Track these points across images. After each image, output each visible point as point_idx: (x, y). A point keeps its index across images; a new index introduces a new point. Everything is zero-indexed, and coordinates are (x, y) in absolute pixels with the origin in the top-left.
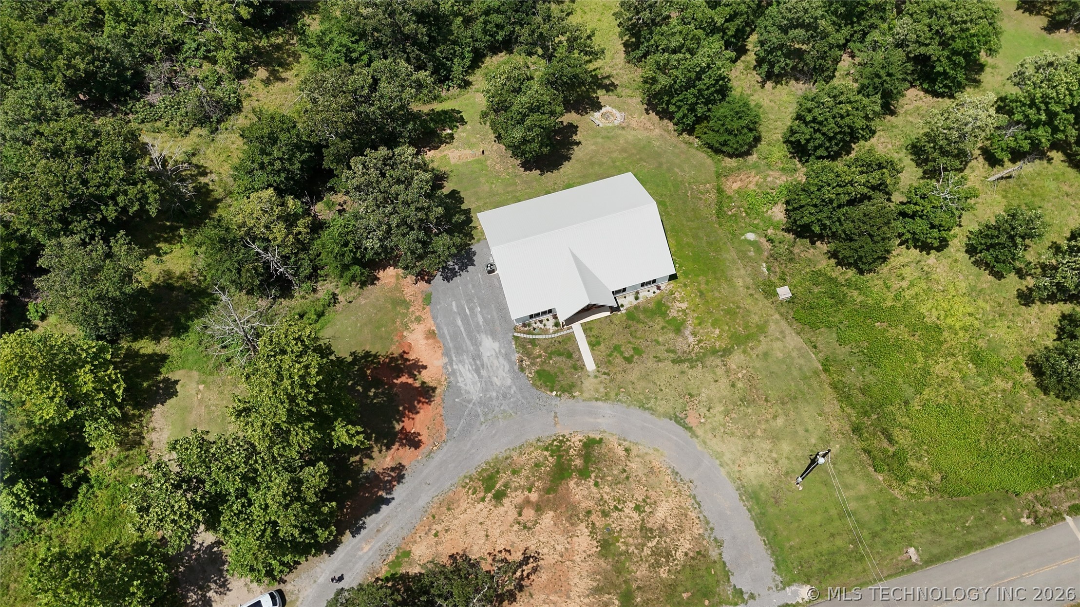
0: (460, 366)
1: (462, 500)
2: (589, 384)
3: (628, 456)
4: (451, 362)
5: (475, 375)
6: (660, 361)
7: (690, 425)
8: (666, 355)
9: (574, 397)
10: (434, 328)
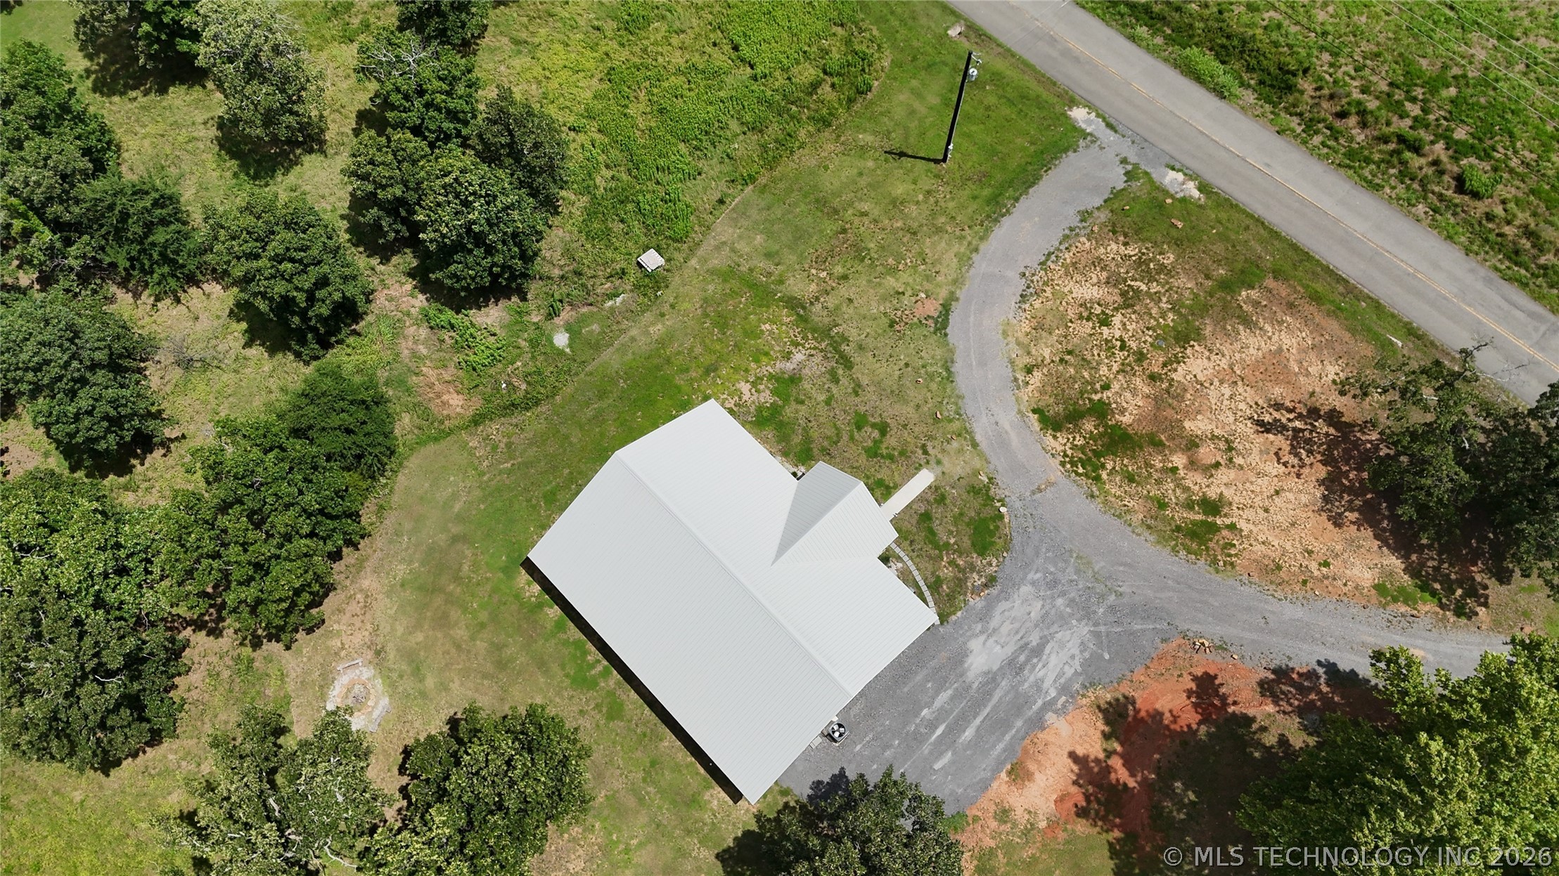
0: (1046, 684)
1: (1253, 557)
2: (957, 467)
3: (1037, 366)
4: (1048, 706)
5: (1047, 651)
6: (859, 386)
7: (940, 308)
8: (844, 381)
9: (990, 479)
10: (1003, 775)
